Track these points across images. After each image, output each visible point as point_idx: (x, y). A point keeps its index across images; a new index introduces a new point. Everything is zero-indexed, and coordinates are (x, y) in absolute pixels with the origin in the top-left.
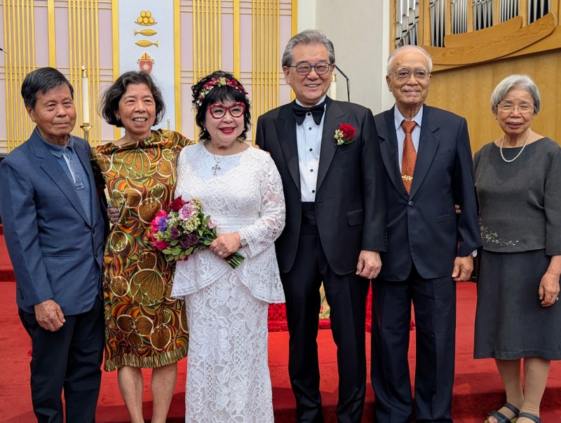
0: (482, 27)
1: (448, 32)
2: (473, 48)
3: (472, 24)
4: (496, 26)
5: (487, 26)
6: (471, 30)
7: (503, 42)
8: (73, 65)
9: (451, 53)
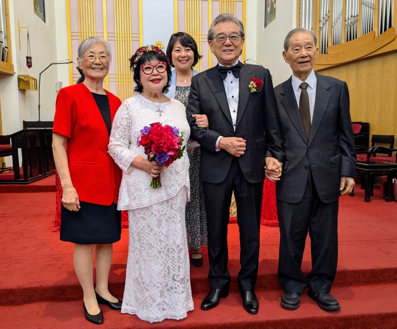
0: (350, 40)
1: (330, 45)
2: (344, 53)
3: (344, 38)
4: (359, 38)
5: (354, 39)
6: (344, 42)
7: (363, 48)
8: (118, 73)
9: (331, 57)
